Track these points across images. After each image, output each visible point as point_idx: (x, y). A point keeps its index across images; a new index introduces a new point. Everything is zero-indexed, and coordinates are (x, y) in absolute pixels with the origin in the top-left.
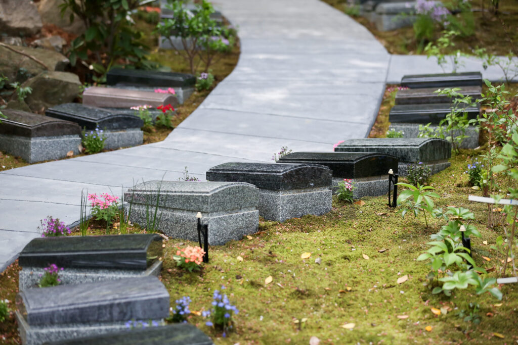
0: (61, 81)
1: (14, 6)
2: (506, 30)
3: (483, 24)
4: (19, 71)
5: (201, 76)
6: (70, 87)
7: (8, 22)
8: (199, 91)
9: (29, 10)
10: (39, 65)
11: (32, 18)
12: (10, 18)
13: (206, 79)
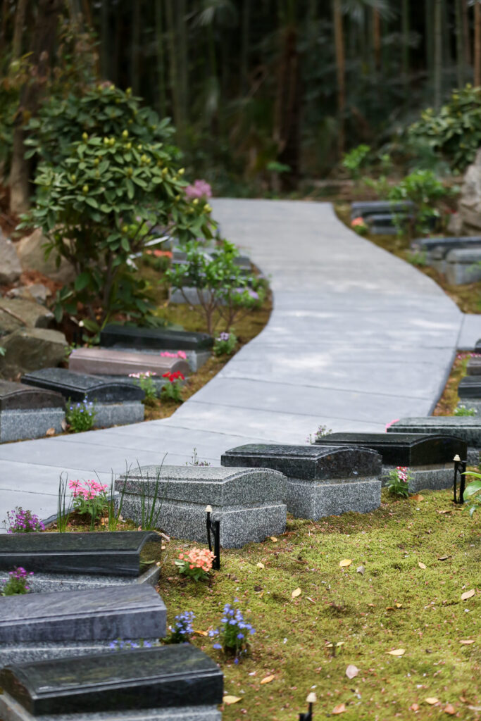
0: (42, 341)
5: (220, 337)
6: (54, 348)
8: (218, 356)
9: (5, 252)
10: (15, 320)
11: (8, 262)
13: (227, 341)
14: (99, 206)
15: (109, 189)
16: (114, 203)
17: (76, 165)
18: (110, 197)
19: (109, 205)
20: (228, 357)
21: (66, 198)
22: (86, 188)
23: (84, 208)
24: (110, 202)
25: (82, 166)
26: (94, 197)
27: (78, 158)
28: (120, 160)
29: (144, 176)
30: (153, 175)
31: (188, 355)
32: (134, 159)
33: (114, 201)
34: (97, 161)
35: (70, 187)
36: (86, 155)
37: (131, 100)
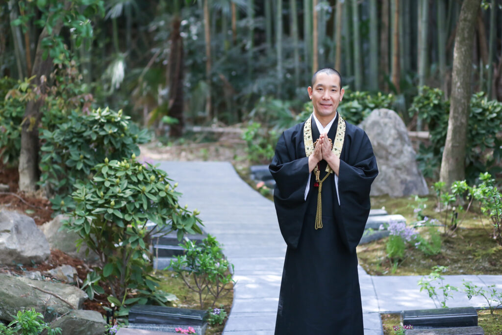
0: (87, 321)
1: (27, 235)
2: (468, 248)
3: (446, 242)
4: (47, 310)
5: (214, 312)
6: (96, 326)
7: (22, 252)
8: (213, 326)
9: (39, 238)
10: (64, 304)
11: (41, 246)
12: (23, 248)
13: (219, 314)
14: (124, 216)
15: (129, 202)
16: (133, 213)
17: (103, 183)
18: (130, 208)
19: (130, 215)
20: (221, 327)
21: (98, 210)
22: (113, 203)
23: (112, 218)
24: (130, 212)
25: (107, 184)
26: (118, 209)
27: (104, 178)
28: (135, 179)
29: (153, 191)
30: (160, 190)
31: (196, 329)
32: (145, 178)
33: (132, 211)
34: (118, 180)
35: (101, 202)
36: (109, 175)
37: (122, 119)
